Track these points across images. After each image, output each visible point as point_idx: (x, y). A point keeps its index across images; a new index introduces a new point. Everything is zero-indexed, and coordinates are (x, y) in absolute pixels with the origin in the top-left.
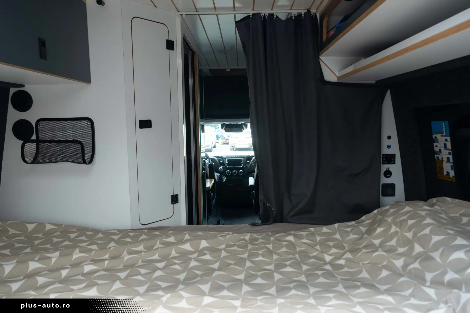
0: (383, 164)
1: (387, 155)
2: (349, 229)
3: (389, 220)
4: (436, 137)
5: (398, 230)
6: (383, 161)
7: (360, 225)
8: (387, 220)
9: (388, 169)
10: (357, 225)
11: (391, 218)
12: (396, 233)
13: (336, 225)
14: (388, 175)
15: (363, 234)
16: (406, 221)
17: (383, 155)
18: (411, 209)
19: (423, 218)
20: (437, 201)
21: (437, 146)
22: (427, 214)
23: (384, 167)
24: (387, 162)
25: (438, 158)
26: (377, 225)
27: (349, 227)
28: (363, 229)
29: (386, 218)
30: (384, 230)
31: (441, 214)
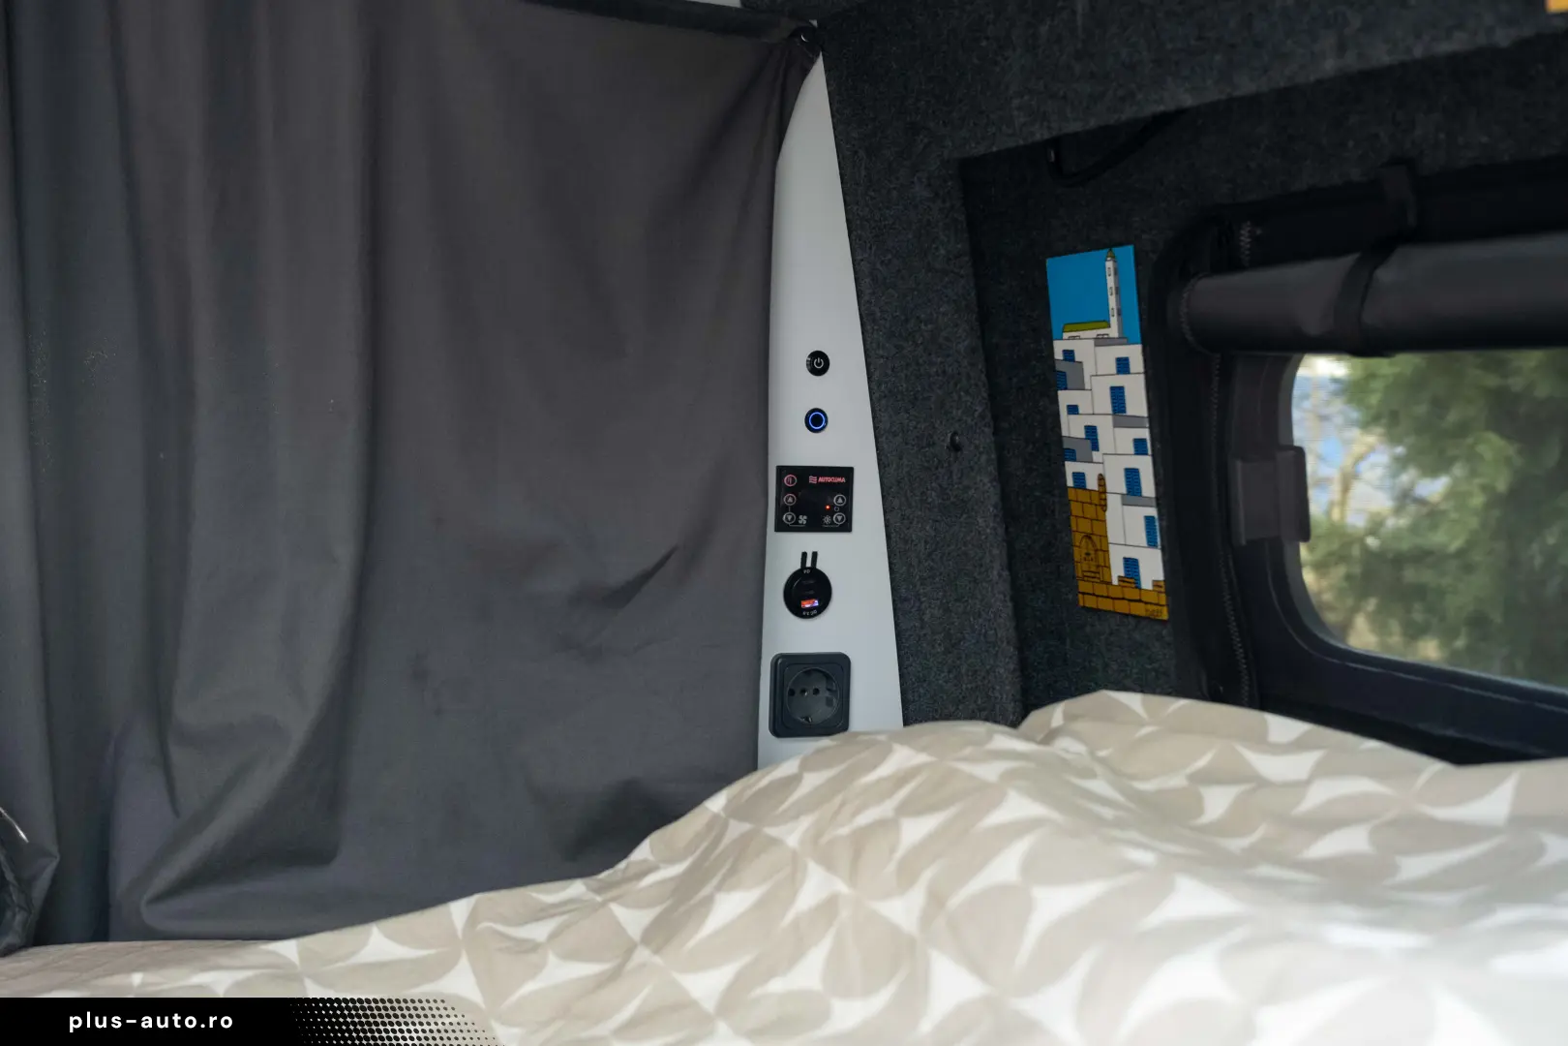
0: (781, 527)
1: (802, 472)
2: (539, 931)
3: (792, 835)
4: (1069, 355)
5: (842, 887)
6: (781, 509)
7: (614, 899)
8: (775, 842)
9: (809, 564)
10: (599, 899)
11: (806, 822)
12: (829, 907)
13: (459, 910)
14: (809, 598)
15: (630, 950)
16: (887, 826)
17: (782, 471)
18: (922, 758)
19: (988, 796)
20: (1069, 717)
21: (1073, 410)
22: (1008, 777)
23: (787, 552)
24: (803, 519)
25: (1079, 478)
26: (715, 882)
27: (542, 913)
28: (633, 920)
29: (772, 831)
30: (760, 904)
31: (1091, 775)
